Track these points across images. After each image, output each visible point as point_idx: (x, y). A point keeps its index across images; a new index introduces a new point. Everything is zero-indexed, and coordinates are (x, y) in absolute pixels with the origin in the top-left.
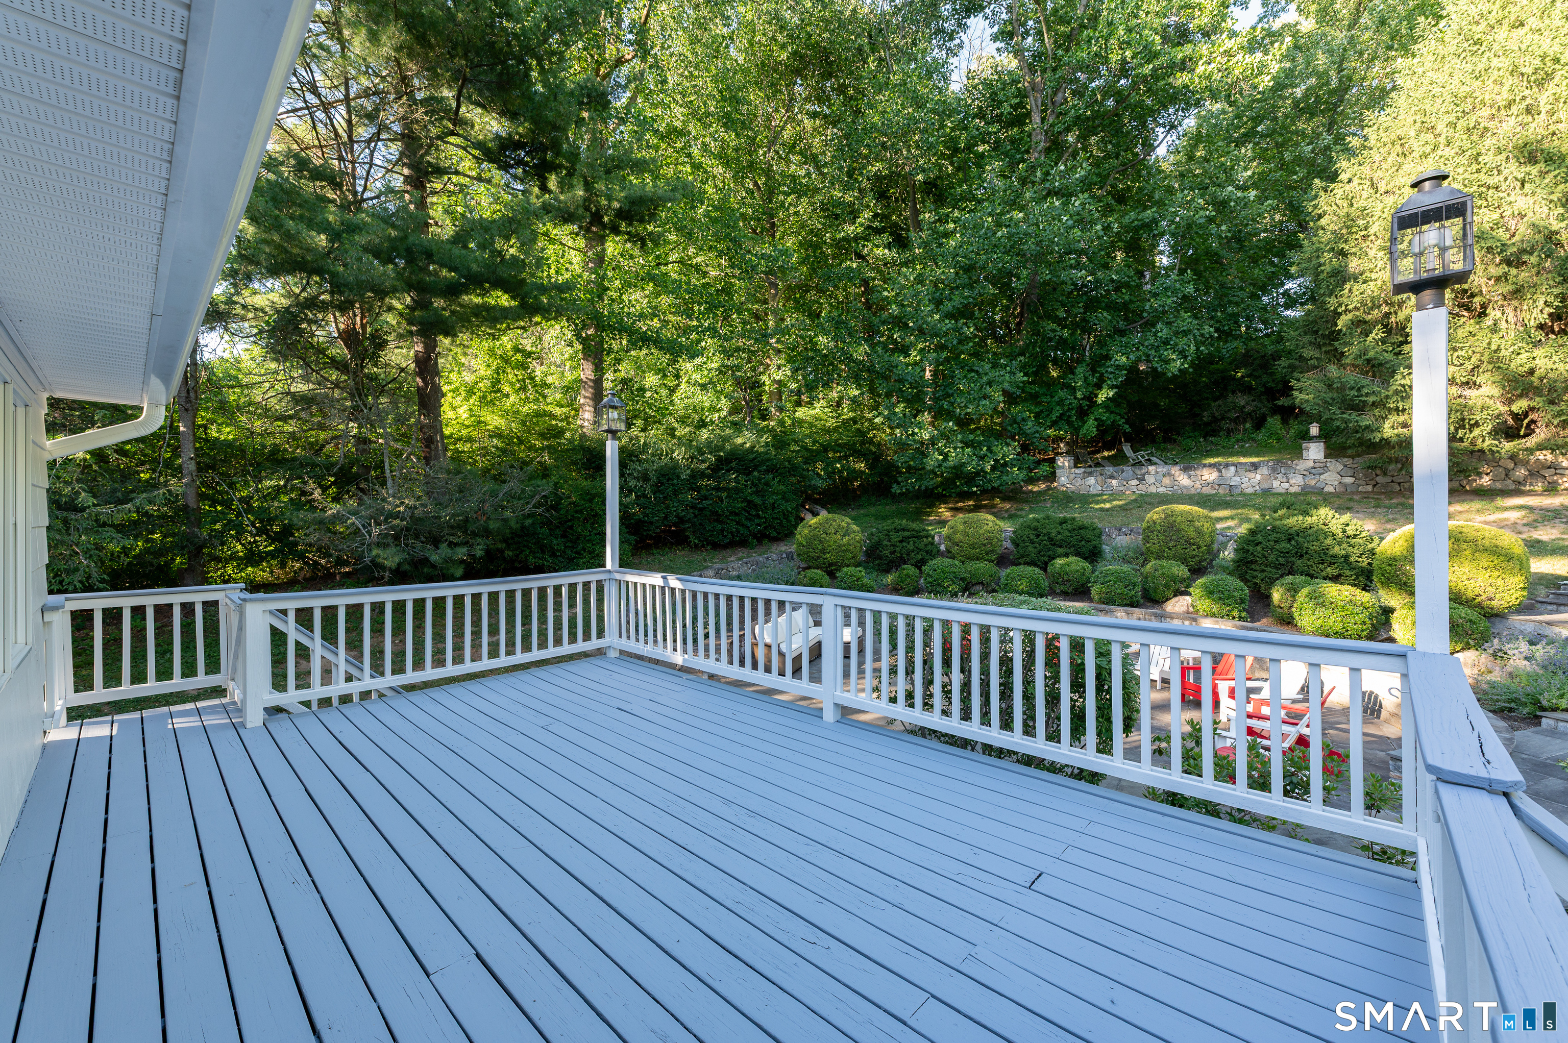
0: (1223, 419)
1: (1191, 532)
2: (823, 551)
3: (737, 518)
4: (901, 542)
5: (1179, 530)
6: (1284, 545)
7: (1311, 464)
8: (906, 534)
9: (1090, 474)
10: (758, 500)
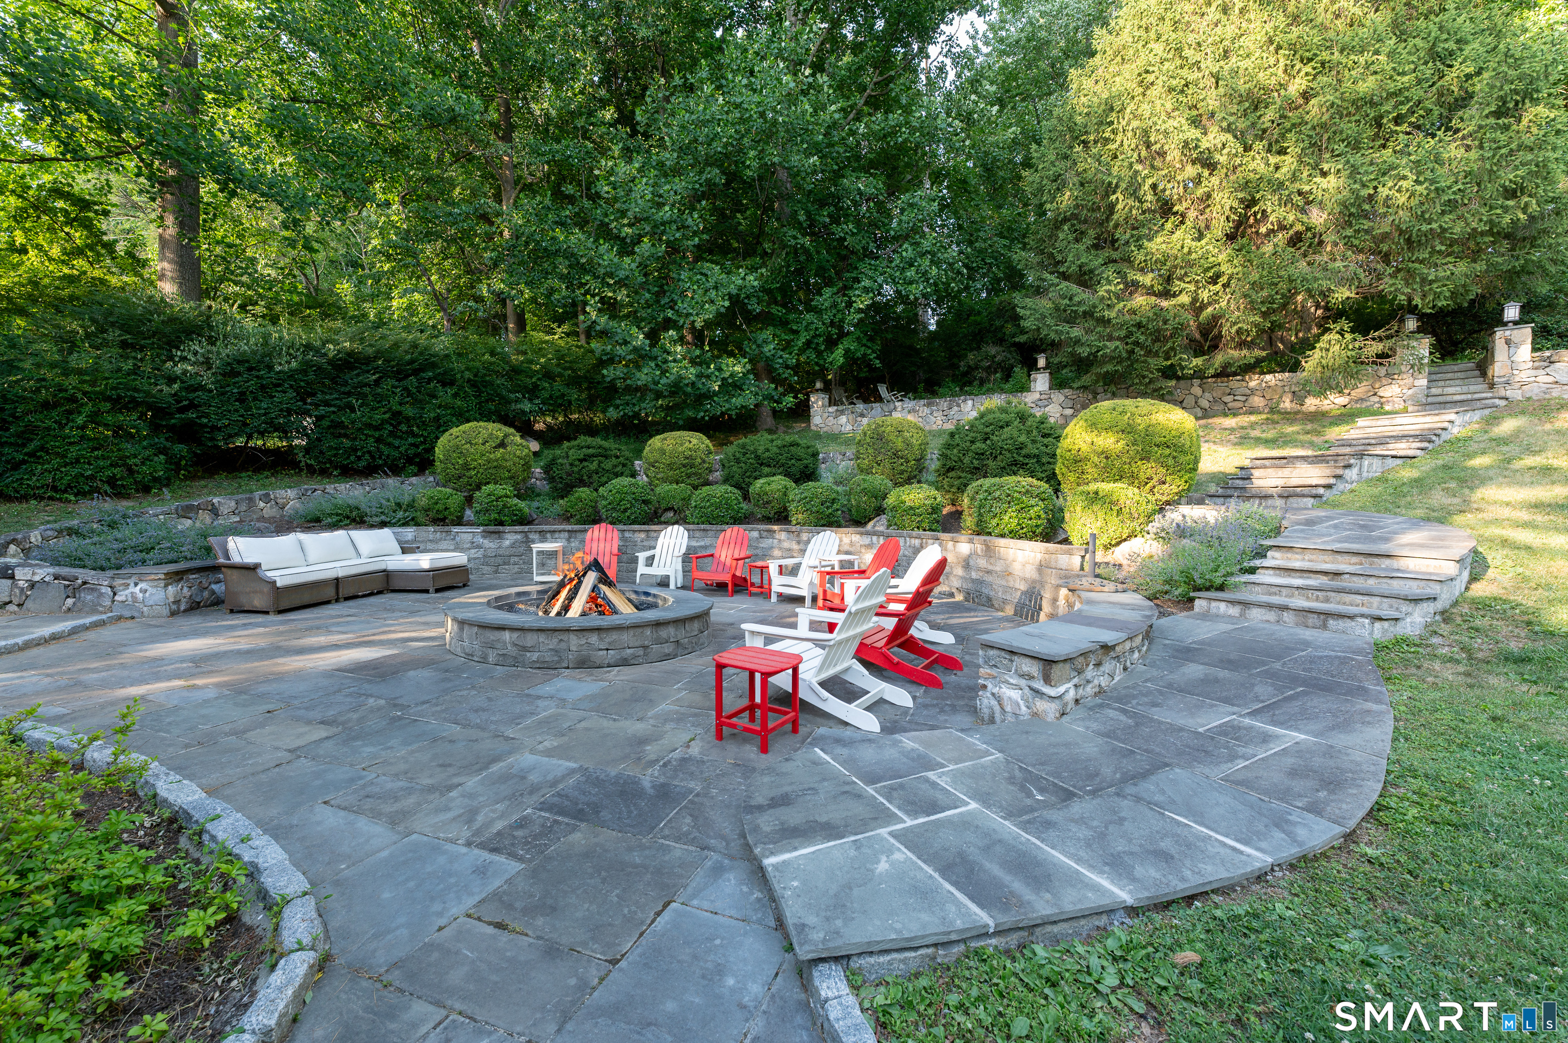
0: (977, 368)
1: (900, 444)
2: (466, 467)
3: (377, 434)
4: (581, 461)
5: (888, 442)
6: (979, 445)
7: (1037, 396)
8: (591, 451)
9: (842, 412)
10: (409, 411)
